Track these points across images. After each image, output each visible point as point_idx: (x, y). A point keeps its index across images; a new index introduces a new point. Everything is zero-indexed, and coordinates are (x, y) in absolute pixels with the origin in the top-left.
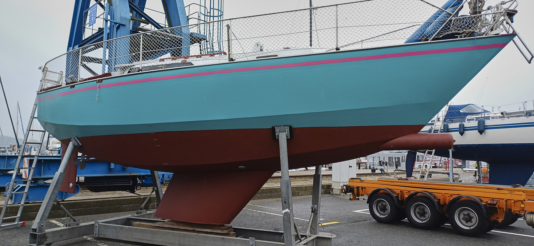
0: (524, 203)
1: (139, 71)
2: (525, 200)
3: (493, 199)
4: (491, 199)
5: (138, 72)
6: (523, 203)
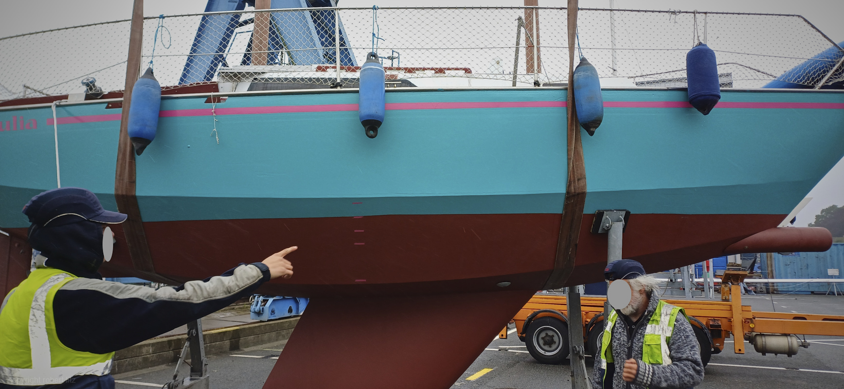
0: (754, 322)
1: (336, 87)
2: (754, 318)
3: (714, 319)
4: (712, 318)
5: (332, 88)
6: (752, 322)
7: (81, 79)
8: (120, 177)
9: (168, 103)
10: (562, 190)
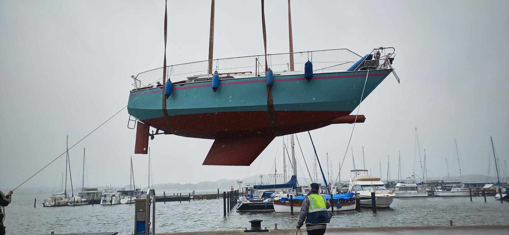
7: (156, 82)
8: (163, 105)
9: (174, 86)
10: (266, 104)
